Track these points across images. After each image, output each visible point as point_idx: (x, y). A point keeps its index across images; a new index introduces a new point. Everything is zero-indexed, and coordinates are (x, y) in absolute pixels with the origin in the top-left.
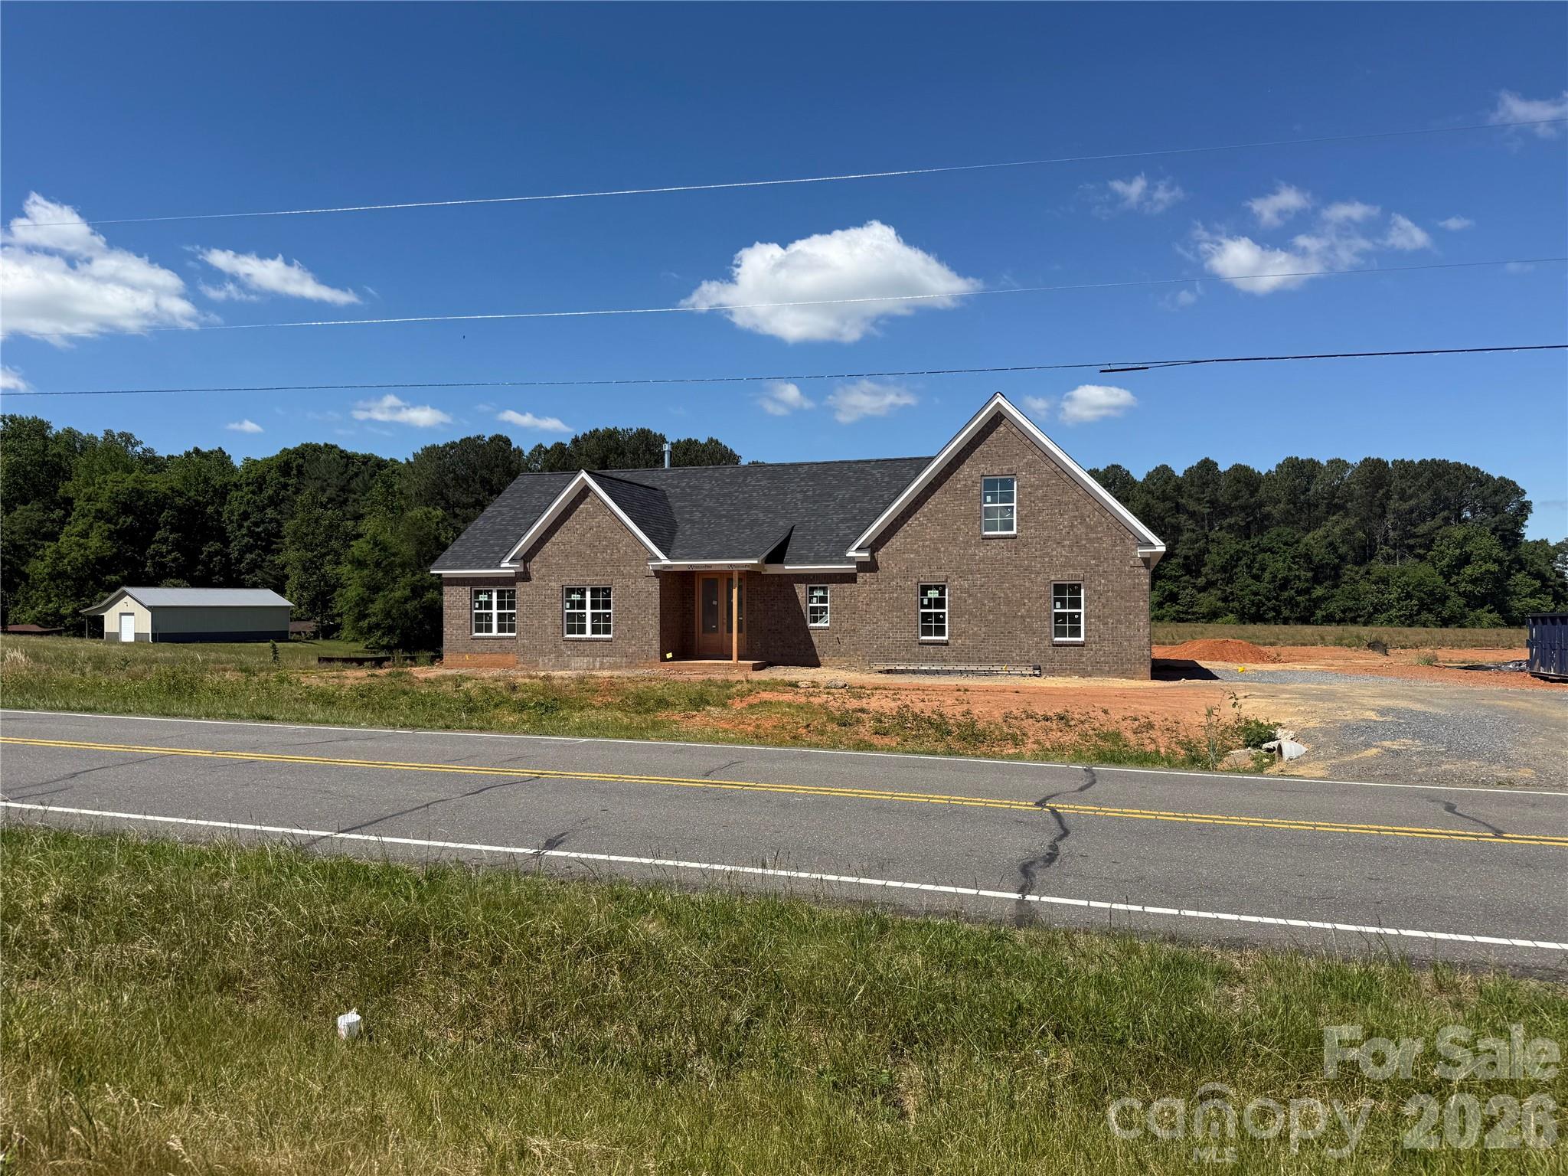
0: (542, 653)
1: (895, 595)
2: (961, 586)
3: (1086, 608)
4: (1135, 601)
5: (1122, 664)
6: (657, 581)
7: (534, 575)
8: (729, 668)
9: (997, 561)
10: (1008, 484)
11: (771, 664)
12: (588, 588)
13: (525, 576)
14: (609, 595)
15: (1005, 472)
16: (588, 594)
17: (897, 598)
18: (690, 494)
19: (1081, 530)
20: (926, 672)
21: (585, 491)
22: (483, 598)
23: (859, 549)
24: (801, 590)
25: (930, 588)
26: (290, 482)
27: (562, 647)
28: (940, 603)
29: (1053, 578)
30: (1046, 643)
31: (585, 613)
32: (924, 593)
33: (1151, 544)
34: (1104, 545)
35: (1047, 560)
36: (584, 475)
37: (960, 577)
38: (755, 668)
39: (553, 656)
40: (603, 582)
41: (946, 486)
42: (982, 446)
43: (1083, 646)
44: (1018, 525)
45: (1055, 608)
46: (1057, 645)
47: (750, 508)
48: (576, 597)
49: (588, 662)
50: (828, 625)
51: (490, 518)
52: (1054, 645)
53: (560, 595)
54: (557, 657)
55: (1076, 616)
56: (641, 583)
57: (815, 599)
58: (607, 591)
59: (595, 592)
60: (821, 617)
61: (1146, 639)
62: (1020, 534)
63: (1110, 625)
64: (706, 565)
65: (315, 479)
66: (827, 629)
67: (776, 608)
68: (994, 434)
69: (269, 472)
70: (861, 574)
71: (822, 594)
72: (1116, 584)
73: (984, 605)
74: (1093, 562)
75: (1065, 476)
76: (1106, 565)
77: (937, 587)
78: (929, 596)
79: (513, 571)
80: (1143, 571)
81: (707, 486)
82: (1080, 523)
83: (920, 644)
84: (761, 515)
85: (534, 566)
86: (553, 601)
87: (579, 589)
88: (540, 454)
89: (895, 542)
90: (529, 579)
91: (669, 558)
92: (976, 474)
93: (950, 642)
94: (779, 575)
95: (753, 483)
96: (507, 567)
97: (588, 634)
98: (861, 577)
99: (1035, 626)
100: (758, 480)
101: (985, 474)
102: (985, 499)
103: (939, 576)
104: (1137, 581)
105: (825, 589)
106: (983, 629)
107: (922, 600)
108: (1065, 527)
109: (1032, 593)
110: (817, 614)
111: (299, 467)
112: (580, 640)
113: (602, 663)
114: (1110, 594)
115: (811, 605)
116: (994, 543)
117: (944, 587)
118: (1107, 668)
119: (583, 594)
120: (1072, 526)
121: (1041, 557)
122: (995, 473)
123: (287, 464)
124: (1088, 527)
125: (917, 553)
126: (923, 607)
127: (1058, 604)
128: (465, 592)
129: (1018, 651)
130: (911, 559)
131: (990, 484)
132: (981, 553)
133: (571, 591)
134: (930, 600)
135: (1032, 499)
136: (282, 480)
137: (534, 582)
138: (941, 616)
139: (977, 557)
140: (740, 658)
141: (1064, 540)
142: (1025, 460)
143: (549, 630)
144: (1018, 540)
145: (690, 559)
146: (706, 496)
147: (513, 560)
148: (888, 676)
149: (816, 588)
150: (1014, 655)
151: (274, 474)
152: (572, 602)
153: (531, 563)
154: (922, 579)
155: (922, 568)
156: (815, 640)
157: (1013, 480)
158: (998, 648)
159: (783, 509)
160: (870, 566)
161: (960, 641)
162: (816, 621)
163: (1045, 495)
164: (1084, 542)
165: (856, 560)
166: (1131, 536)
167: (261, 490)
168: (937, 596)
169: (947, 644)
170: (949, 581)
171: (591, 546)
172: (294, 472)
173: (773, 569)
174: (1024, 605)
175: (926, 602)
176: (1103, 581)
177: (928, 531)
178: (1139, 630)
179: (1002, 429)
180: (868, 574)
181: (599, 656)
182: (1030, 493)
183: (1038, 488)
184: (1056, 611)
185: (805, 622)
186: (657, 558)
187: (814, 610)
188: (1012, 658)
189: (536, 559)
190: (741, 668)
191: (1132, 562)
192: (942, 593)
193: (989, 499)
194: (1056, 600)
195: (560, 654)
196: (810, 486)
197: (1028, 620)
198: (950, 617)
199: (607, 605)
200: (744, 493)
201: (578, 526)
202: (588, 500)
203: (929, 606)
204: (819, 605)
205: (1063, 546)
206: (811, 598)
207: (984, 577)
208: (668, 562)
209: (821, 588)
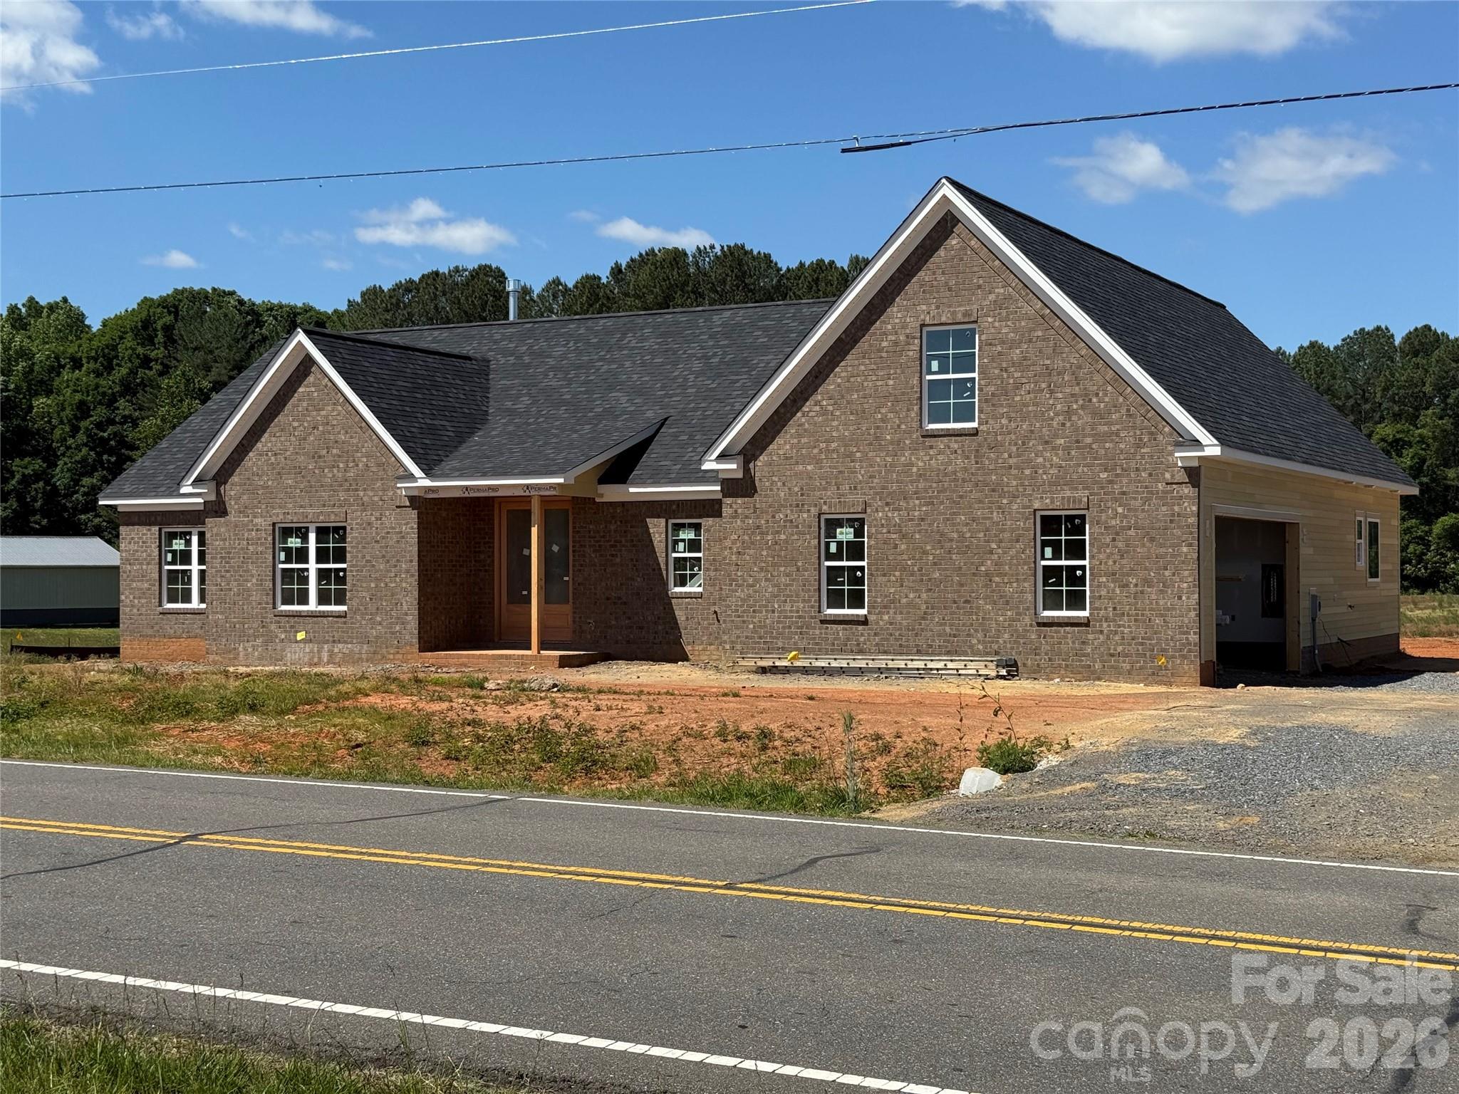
0: (244, 637)
1: (783, 537)
2: (888, 519)
3: (1092, 557)
4: (1173, 546)
5: (1153, 658)
6: (414, 514)
7: (232, 505)
8: (524, 663)
9: (946, 475)
10: (965, 339)
11: (607, 657)
12: (312, 527)
13: (217, 508)
14: (343, 539)
15: (960, 317)
16: (312, 537)
17: (786, 541)
18: (528, 366)
19: (1082, 419)
20: (824, 672)
21: (306, 365)
22: (178, 545)
23: (723, 456)
24: (657, 528)
25: (839, 523)
26: (153, 355)
27: (273, 627)
28: (855, 550)
29: (1037, 505)
30: (1027, 620)
31: (307, 570)
32: (831, 534)
33: (1196, 443)
34: (1122, 446)
35: (1027, 472)
36: (301, 337)
37: (887, 504)
38: (564, 663)
39: (259, 641)
40: (333, 518)
41: (863, 344)
42: (921, 273)
43: (1087, 625)
44: (981, 411)
45: (1043, 558)
46: (1045, 625)
47: (611, 388)
48: (294, 542)
49: (312, 651)
50: (700, 590)
52: (1039, 624)
53: (270, 538)
54: (266, 643)
55: (1079, 573)
56: (391, 518)
57: (681, 545)
58: (340, 532)
59: (322, 533)
60: (692, 576)
61: (1193, 614)
62: (984, 428)
63: (1133, 589)
64: (490, 488)
65: (196, 349)
66: (700, 596)
67: (618, 560)
68: (941, 252)
69: (121, 338)
70: (728, 501)
71: (692, 536)
72: (1141, 516)
73: (925, 553)
74: (1104, 475)
75: (1058, 322)
76: (1125, 481)
77: (851, 522)
78: (840, 537)
79: (200, 500)
80: (1187, 490)
81: (559, 351)
82: (1082, 407)
83: (822, 622)
84: (624, 400)
85: (232, 490)
86: (260, 549)
87: (299, 529)
89: (782, 445)
90: (224, 513)
91: (428, 473)
92: (913, 324)
93: (872, 618)
94: (623, 504)
95: (633, 344)
96: (190, 495)
97: (313, 605)
98: (731, 506)
99: (1009, 590)
100: (643, 339)
101: (927, 321)
102: (929, 366)
103: (852, 503)
104: (1176, 508)
105: (697, 527)
106: (924, 596)
107: (828, 544)
108: (1057, 414)
109: (1003, 531)
110: (684, 571)
111: (168, 329)
112: (298, 615)
113: (331, 654)
114: (1132, 532)
115: (675, 555)
116: (941, 443)
117: (862, 521)
118: (1126, 666)
119: (305, 538)
120: (1069, 413)
121: (1018, 468)
122: (944, 319)
123: (147, 324)
124: (1095, 413)
125: (818, 462)
126: (830, 557)
127: (1048, 552)
128: (150, 534)
129: (980, 635)
130: (808, 473)
131: (935, 339)
132: (920, 462)
133: (287, 532)
134: (840, 544)
135: (1004, 365)
136: (140, 350)
137: (232, 517)
138: (859, 573)
139: (915, 469)
140: (544, 645)
141: (1056, 436)
142: (992, 297)
143: (255, 597)
144: (980, 438)
145: (462, 476)
146: (552, 368)
147: (198, 481)
148: (764, 677)
149: (683, 526)
150: (974, 641)
151: (129, 342)
152: (288, 551)
153: (228, 487)
154: (825, 508)
155: (825, 489)
156: (680, 615)
157: (973, 332)
158: (948, 629)
159: (662, 388)
160: (741, 487)
161: (886, 617)
162: (683, 584)
163: (1025, 359)
164: (1089, 440)
165: (721, 476)
166: (1167, 429)
167: (109, 368)
168: (851, 537)
169: (864, 622)
170: (869, 510)
171: (316, 456)
172: (160, 337)
173: (612, 493)
174: (991, 552)
175: (833, 548)
176: (1120, 510)
177: (835, 423)
178: (1180, 598)
179: (953, 242)
180: (739, 501)
181: (327, 642)
182: (1000, 354)
183: (1013, 345)
184: (1044, 563)
185: (665, 584)
186: (411, 477)
187: (680, 563)
188: (971, 647)
189: (235, 478)
190: (541, 663)
191: (1168, 476)
192: (859, 533)
193: (935, 365)
194: (1045, 544)
195: (270, 639)
196: (722, 347)
197: (997, 579)
198: (871, 574)
199: (340, 556)
200: (613, 361)
201: (296, 424)
202: (311, 379)
203: (837, 556)
204: (687, 555)
205: (1054, 449)
206: (676, 542)
207: (927, 504)
208: (427, 483)
209: (691, 526)
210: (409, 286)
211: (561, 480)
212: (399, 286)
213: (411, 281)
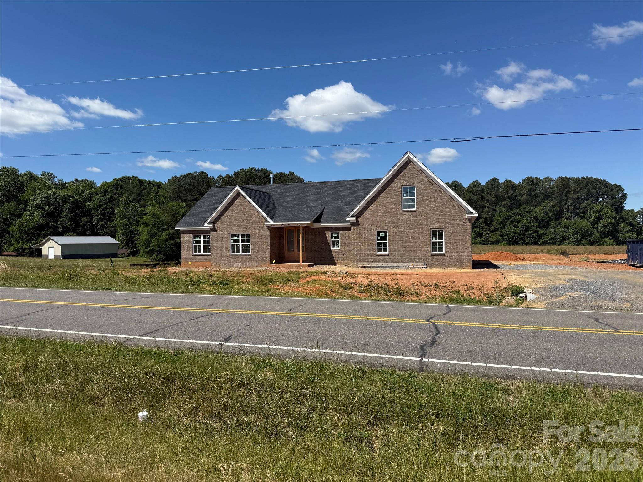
0: (221, 261)
1: (367, 236)
2: (394, 231)
3: (445, 239)
4: (465, 237)
5: (460, 262)
6: (269, 231)
7: (218, 229)
8: (299, 266)
9: (408, 221)
10: (412, 189)
11: (316, 265)
12: (240, 234)
13: (214, 230)
14: (249, 237)
15: (411, 184)
16: (240, 237)
17: (367, 237)
18: (282, 195)
19: (443, 208)
20: (380, 267)
21: (238, 194)
22: (197, 239)
23: (351, 217)
24: (328, 234)
25: (381, 232)
26: (117, 192)
27: (230, 259)
28: (385, 238)
29: (431, 228)
30: (429, 254)
31: (239, 245)
32: (378, 235)
33: (472, 213)
34: (452, 214)
35: (429, 220)
36: (238, 187)
37: (393, 228)
38: (310, 266)
39: (226, 262)
40: (246, 232)
41: (387, 190)
42: (402, 173)
43: (444, 255)
44: (417, 206)
45: (432, 240)
46: (433, 255)
47: (306, 200)
48: (235, 238)
49: (241, 264)
50: (339, 248)
51: (199, 206)
52: (432, 255)
53: (229, 237)
54: (228, 263)
55: (441, 243)
56: (262, 232)
57: (334, 238)
58: (248, 235)
59: (243, 236)
60: (336, 245)
61: (470, 252)
62: (418, 210)
63: (455, 247)
64: (289, 224)
65: (128, 190)
66: (339, 250)
67: (318, 241)
68: (407, 169)
69: (109, 188)
71: (336, 235)
72: (457, 230)
73: (403, 239)
74: (448, 221)
75: (436, 185)
76: (453, 222)
77: (384, 232)
78: (381, 236)
79: (209, 228)
80: (469, 224)
81: (288, 192)
82: (443, 205)
83: (377, 255)
84: (311, 203)
85: (218, 225)
86: (226, 240)
87: (236, 235)
88: (220, 179)
89: (366, 214)
90: (216, 231)
91: (273, 221)
92: (399, 185)
93: (390, 254)
94: (319, 228)
95: (308, 190)
96: (207, 226)
97: (241, 253)
98: (353, 228)
99: (424, 247)
100: (309, 189)
101: (403, 185)
102: (403, 195)
103: (385, 227)
104: (466, 228)
105: (338, 233)
106: (403, 249)
107: (378, 237)
108: (436, 207)
109: (423, 234)
110: (334, 244)
111: (121, 185)
112: (237, 256)
113: (246, 265)
114: (455, 234)
115: (332, 240)
116: (407, 213)
117: (387, 232)
118: (454, 264)
119: (238, 237)
120: (439, 206)
121: (426, 219)
122: (407, 184)
123: (116, 184)
124: (446, 206)
125: (376, 218)
126: (378, 240)
128: (190, 236)
129: (417, 258)
130: (373, 220)
131: (405, 189)
132: (402, 218)
133: (233, 236)
135: (423, 195)
136: (114, 191)
137: (218, 232)
138: (386, 244)
139: (400, 220)
140: (303, 262)
141: (436, 212)
142: (420, 179)
143: (225, 251)
144: (417, 212)
145: (282, 222)
146: (288, 196)
147: (209, 223)
148: (364, 269)
149: (334, 233)
150: (416, 259)
151: (111, 189)
152: (234, 240)
153: (217, 224)
154: (377, 229)
155: (377, 224)
156: (334, 254)
157: (415, 187)
158: (409, 257)
159: (320, 200)
160: (356, 224)
161: (393, 254)
162: (334, 246)
163: (428, 194)
164: (444, 212)
165: (351, 221)
166: (464, 210)
167: (106, 195)
168: (384, 236)
169: (388, 255)
170: (389, 229)
171: (241, 217)
172: (119, 188)
173: (316, 225)
174: (420, 239)
176: (452, 229)
177: (380, 209)
178: (467, 249)
179: (410, 166)
180: (355, 227)
181: (245, 262)
182: (422, 192)
183: (425, 190)
185: (330, 247)
186: (268, 222)
187: (333, 242)
188: (415, 261)
189: (219, 222)
190: (304, 266)
191: (464, 221)
192: (386, 234)
193: (405, 195)
194: (433, 237)
195: (229, 262)
196: (331, 191)
197: (421, 245)
198: (389, 244)
199: (248, 241)
200: (304, 194)
201: (235, 209)
202: (240, 198)
203: (381, 240)
204: (335, 240)
205: (435, 215)
206: (332, 237)
207: (403, 228)
208: (273, 223)
209: (336, 233)
210: (184, 176)
211: (309, 223)
212: (181, 176)
213: (184, 175)
